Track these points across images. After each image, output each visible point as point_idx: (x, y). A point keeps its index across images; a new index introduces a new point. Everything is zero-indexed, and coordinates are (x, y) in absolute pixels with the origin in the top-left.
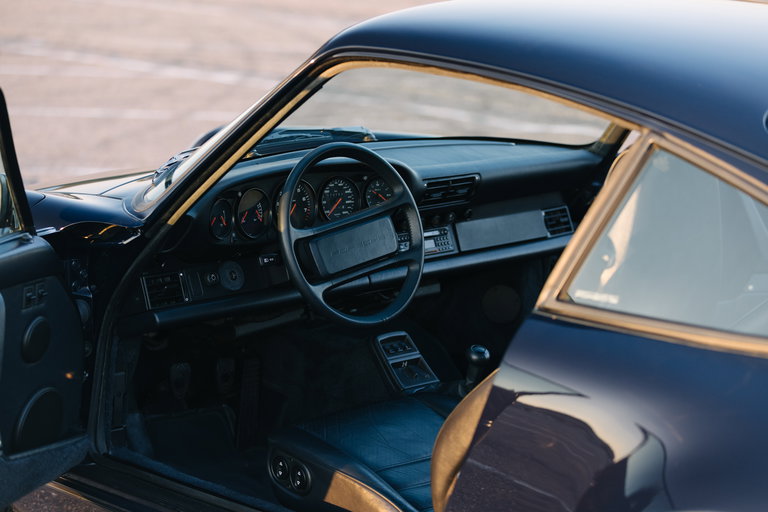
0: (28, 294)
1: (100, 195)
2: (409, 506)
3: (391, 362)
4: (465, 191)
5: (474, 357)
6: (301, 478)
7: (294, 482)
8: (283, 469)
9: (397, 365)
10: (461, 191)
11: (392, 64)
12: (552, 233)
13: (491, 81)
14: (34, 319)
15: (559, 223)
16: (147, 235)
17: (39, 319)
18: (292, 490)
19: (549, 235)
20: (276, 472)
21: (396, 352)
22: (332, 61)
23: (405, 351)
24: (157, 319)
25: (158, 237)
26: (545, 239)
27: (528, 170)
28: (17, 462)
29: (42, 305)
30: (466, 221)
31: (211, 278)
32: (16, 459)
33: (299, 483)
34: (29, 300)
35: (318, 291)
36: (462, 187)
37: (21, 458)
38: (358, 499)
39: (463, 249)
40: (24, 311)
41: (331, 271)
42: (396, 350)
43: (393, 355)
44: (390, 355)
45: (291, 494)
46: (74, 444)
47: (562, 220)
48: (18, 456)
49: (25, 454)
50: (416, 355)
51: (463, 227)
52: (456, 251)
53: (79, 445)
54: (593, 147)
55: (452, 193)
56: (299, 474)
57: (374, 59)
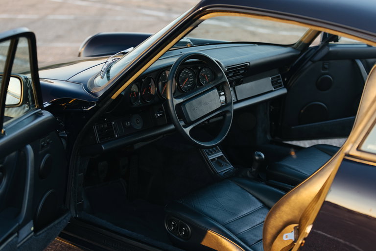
0: (42, 143)
1: (66, 81)
2: (248, 248)
3: (210, 159)
4: (243, 71)
5: (257, 158)
6: (185, 231)
7: (181, 233)
8: (174, 225)
9: (213, 160)
10: (241, 72)
11: (242, 14)
12: (275, 88)
13: (279, 20)
14: (45, 155)
15: (277, 83)
16: (99, 105)
17: (47, 155)
18: (179, 236)
19: (273, 89)
20: (170, 227)
21: (212, 153)
22: (206, 12)
23: (216, 152)
24: (103, 148)
25: (105, 106)
26: (272, 91)
27: (269, 59)
28: (41, 236)
29: (48, 147)
30: (240, 85)
31: (128, 124)
32: (40, 234)
33: (183, 233)
34: (43, 146)
35: (187, 130)
36: (242, 69)
37: (42, 233)
38: (220, 244)
39: (238, 99)
40: (40, 152)
41: (192, 119)
42: (212, 152)
43: (210, 155)
44: (209, 155)
45: (178, 238)
46: (65, 218)
47: (279, 81)
48: (41, 232)
49: (44, 230)
50: (220, 154)
51: (238, 88)
52: (236, 101)
53: (67, 218)
54: (295, 46)
55: (237, 73)
56: (184, 229)
57: (231, 12)
